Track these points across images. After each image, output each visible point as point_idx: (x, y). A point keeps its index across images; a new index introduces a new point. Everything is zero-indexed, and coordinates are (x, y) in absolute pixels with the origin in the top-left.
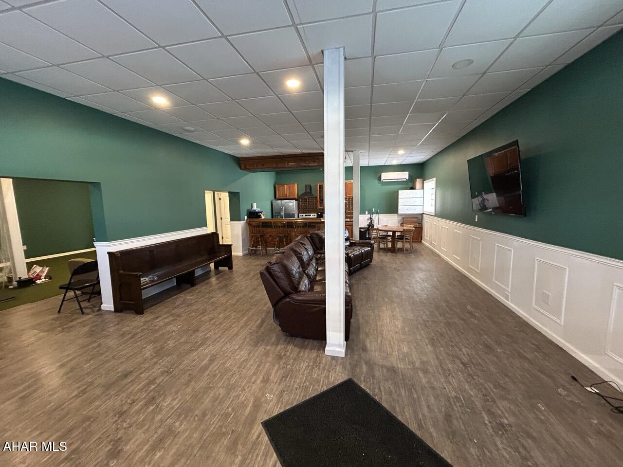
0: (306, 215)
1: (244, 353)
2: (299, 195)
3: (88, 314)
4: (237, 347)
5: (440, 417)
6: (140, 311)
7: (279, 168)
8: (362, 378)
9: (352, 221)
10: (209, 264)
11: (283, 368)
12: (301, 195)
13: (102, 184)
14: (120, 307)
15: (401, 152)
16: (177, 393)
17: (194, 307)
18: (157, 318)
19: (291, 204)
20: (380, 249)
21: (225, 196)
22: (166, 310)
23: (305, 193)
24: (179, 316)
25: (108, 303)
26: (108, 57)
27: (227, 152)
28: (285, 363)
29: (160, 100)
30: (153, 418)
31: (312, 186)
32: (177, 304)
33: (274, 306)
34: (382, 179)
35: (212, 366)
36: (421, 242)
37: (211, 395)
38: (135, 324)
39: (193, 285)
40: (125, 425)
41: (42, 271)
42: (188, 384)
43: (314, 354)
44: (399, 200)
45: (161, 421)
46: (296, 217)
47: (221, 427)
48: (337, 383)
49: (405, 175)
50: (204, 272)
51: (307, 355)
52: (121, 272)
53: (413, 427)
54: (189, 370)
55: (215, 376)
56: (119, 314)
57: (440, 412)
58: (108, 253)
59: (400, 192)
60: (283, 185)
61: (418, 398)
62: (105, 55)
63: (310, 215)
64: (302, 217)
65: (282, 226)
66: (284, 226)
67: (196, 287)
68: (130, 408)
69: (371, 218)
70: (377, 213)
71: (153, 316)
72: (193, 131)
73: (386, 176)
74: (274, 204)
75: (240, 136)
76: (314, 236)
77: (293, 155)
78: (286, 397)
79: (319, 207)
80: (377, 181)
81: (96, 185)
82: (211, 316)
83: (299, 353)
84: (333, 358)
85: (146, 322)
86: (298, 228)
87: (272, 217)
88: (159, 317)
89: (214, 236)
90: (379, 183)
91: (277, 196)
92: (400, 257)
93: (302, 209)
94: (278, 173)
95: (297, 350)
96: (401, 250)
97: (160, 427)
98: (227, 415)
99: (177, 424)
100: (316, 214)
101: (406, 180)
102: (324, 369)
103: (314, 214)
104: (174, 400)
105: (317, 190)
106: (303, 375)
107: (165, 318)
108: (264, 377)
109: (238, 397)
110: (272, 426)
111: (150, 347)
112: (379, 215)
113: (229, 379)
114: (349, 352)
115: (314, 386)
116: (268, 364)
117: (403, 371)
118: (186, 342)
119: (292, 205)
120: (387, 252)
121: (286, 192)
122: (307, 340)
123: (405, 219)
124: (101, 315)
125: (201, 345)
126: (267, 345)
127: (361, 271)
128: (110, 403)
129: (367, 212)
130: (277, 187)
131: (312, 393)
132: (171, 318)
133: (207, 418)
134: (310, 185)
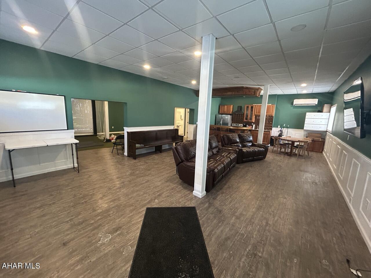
0: (236, 125)
1: (159, 183)
2: (234, 111)
3: (119, 155)
4: (159, 180)
5: (223, 237)
6: (135, 158)
7: (223, 95)
8: (201, 209)
9: (258, 131)
10: (173, 143)
11: (170, 193)
12: (235, 112)
13: (128, 104)
14: (129, 156)
15: (304, 85)
16: (128, 188)
17: (155, 161)
18: (139, 162)
19: (226, 117)
20: (273, 152)
21: (188, 110)
22: (144, 160)
24: (147, 163)
25: (126, 154)
26: (123, 54)
27: (189, 87)
28: (172, 192)
29: (147, 67)
30: (117, 193)
31: (242, 107)
32: (150, 158)
33: (177, 165)
34: (294, 104)
35: (145, 184)
36: (322, 152)
37: (138, 193)
38: (131, 162)
39: (161, 152)
40: (109, 192)
41: (114, 137)
42: (133, 187)
43: (188, 192)
44: (306, 120)
45: (118, 195)
46: (229, 125)
47: (133, 203)
48: (188, 206)
49: (315, 101)
50: (170, 147)
51: (186, 192)
52: (131, 140)
53: (205, 235)
54: (136, 183)
55: (143, 187)
56: (129, 158)
57: (226, 235)
58: (127, 132)
59: (307, 114)
60: (224, 106)
61: (220, 226)
62: (122, 53)
63: (239, 125)
64: (233, 126)
65: (214, 129)
66: (215, 130)
67: (162, 153)
68: (113, 188)
69: (281, 131)
70: (287, 128)
71: (138, 161)
72: (168, 78)
73: (297, 102)
74: (217, 116)
76: (225, 137)
77: (226, 88)
78: (162, 203)
79: (245, 120)
80: (290, 105)
81: (126, 103)
82: (159, 166)
83: (182, 190)
84: (195, 197)
85: (135, 162)
86: (223, 131)
87: (215, 124)
88: (140, 162)
89: (177, 131)
90: (291, 107)
91: (220, 112)
92: (293, 160)
93: (233, 121)
94: (222, 98)
95: (182, 188)
96: (295, 155)
98: (138, 201)
99: (122, 197)
100: (242, 125)
101: (315, 105)
102: (187, 199)
104: (126, 190)
105: (245, 109)
106: (176, 198)
107: (142, 163)
108: (160, 194)
109: (145, 197)
110: (148, 209)
111: (130, 171)
112: (288, 129)
113: (147, 190)
114: (206, 197)
115: (177, 204)
116: (166, 190)
117: (225, 213)
118: (142, 173)
119: (228, 118)
120: (285, 155)
121: (226, 110)
122: (190, 186)
123: (310, 133)
124: (124, 156)
125: (147, 176)
126: (171, 183)
127: (253, 162)
128: (109, 185)
129: (279, 126)
130: (220, 107)
131: (173, 206)
132: (144, 163)
133: (131, 199)
134: (241, 106)
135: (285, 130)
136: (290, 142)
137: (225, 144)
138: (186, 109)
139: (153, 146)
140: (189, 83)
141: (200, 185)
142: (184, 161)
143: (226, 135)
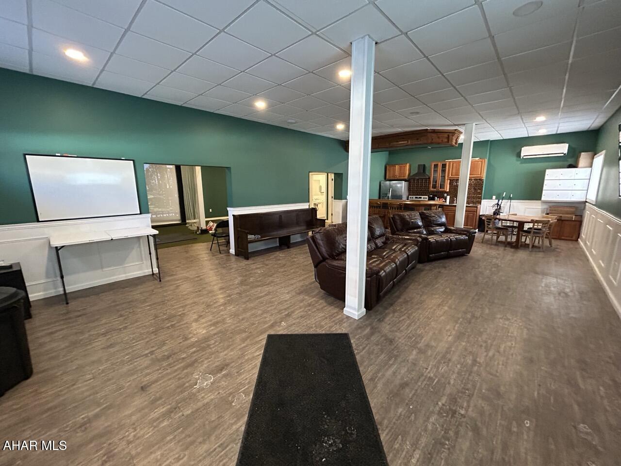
0: (416, 198)
1: (288, 297)
2: (411, 174)
3: (223, 254)
4: (287, 291)
5: (397, 382)
6: (247, 258)
7: (392, 147)
8: (358, 337)
10: (308, 232)
11: (306, 312)
12: (414, 175)
13: (232, 170)
14: (237, 254)
15: (541, 118)
16: (237, 305)
17: (279, 262)
18: (254, 264)
19: (399, 185)
20: (483, 242)
21: (332, 176)
22: (262, 260)
23: (417, 173)
24: (267, 265)
25: (232, 251)
26: (220, 85)
27: (331, 136)
28: (309, 310)
29: (261, 105)
30: (220, 312)
31: (426, 165)
32: (271, 258)
33: (316, 267)
34: (522, 155)
35: (264, 298)
36: (577, 240)
37: (253, 312)
38: (241, 264)
39: (289, 247)
40: (207, 311)
41: (213, 225)
42: (245, 303)
43: (336, 310)
44: (546, 182)
45: (222, 315)
46: (404, 198)
47: (246, 328)
48: (335, 332)
49: (563, 149)
50: (303, 239)
51: (333, 310)
52: (239, 229)
53: (366, 378)
54: (251, 296)
55: (262, 303)
56: (237, 257)
57: (402, 378)
58: (233, 215)
59: (548, 172)
60: (394, 165)
61: (392, 365)
63: (421, 198)
64: (411, 199)
65: (377, 207)
66: (380, 207)
67: (291, 249)
68: (213, 304)
69: (498, 204)
70: (510, 199)
71: (253, 262)
72: (295, 123)
73: (527, 151)
74: (382, 184)
75: (335, 123)
76: (397, 217)
78: (292, 328)
79: (432, 189)
80: (514, 159)
81: (229, 168)
82: (286, 269)
83: (325, 306)
84: (348, 317)
85: (246, 265)
86: (393, 209)
87: (379, 198)
88: (256, 263)
89: (314, 211)
90: (517, 161)
91: (387, 177)
92: (522, 255)
93: (411, 191)
94: (391, 153)
95: (325, 304)
96: (526, 246)
97: (220, 317)
98: (254, 324)
99: (228, 319)
100: (427, 197)
101: (563, 155)
102: (334, 321)
103: (425, 197)
104: (234, 308)
105: (431, 168)
106: (316, 320)
107: (258, 265)
108: (288, 313)
109: (266, 318)
110: (270, 337)
111: (240, 278)
112: (512, 201)
113: (268, 307)
114: (365, 318)
115: (317, 328)
116: (298, 307)
117: (400, 344)
118: (260, 281)
119: (402, 187)
120: (506, 246)
121: (397, 173)
122: (338, 301)
123: (554, 207)
124: (229, 255)
125: (268, 284)
126: (306, 295)
127: (447, 261)
128: (206, 299)
129: (494, 197)
130: (388, 168)
131: (311, 331)
132: (261, 265)
133: (243, 321)
134: (424, 165)
135: (505, 204)
136: (516, 224)
137: (398, 231)
138: (329, 174)
139: (276, 238)
140: (333, 128)
141: (356, 297)
142: (328, 259)
143: (399, 215)
